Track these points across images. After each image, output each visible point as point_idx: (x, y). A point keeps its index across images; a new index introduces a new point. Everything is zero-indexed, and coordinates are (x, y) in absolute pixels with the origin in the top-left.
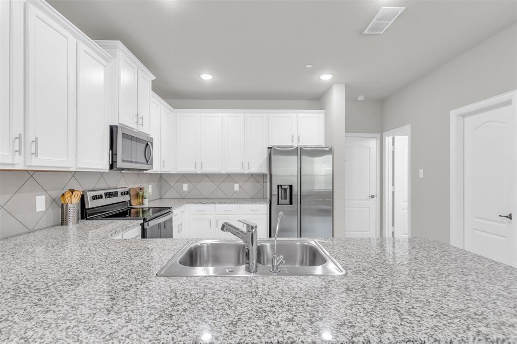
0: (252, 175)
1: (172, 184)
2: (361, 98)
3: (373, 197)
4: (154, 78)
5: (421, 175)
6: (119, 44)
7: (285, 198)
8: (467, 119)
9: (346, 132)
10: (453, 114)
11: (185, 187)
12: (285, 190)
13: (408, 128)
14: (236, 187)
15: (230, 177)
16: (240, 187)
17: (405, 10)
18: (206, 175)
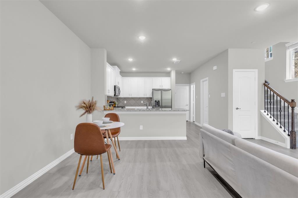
0: (147, 98)
1: (121, 101)
2: (182, 73)
3: (187, 105)
4: (120, 70)
5: (197, 98)
6: (116, 66)
7: (157, 105)
8: (204, 82)
9: (176, 84)
10: (201, 81)
11: (125, 102)
12: (157, 102)
13: (195, 83)
14: (142, 102)
15: (140, 99)
16: (143, 102)
17: (180, 61)
18: (132, 98)
